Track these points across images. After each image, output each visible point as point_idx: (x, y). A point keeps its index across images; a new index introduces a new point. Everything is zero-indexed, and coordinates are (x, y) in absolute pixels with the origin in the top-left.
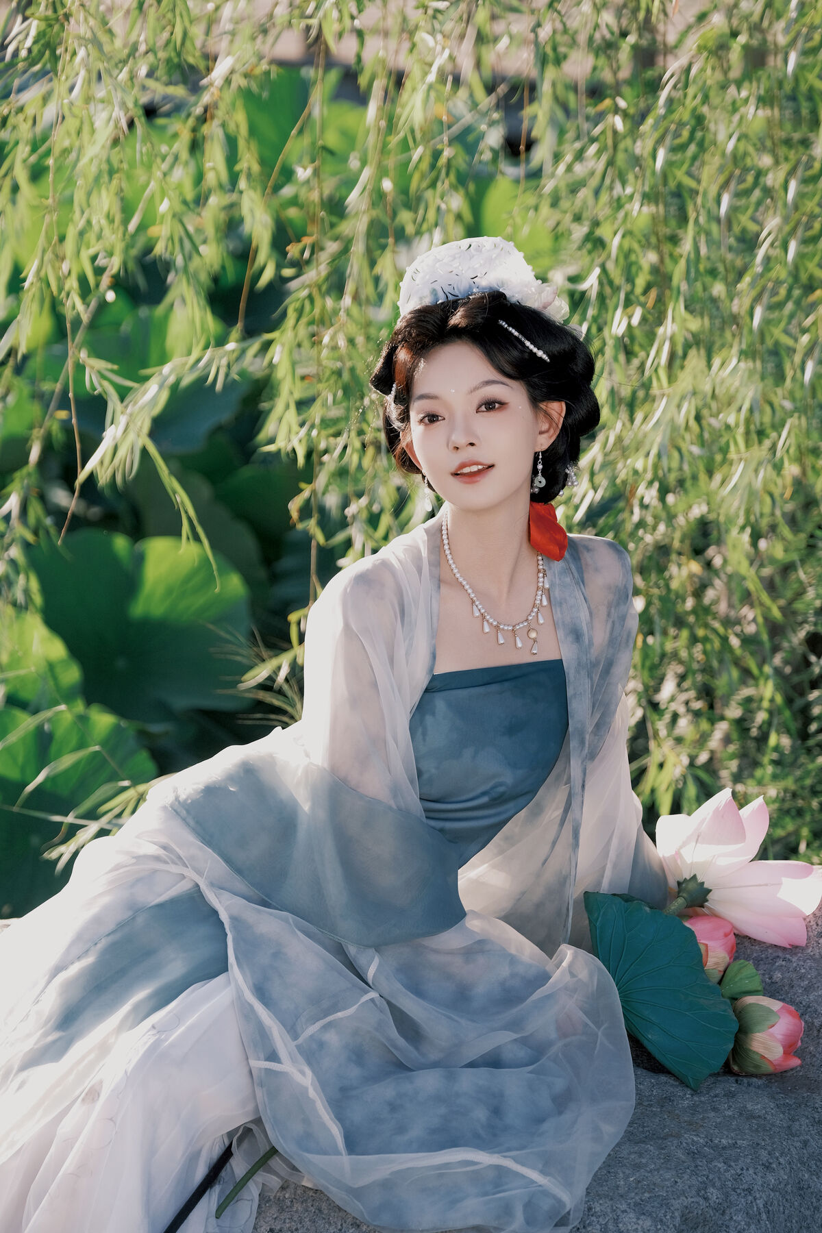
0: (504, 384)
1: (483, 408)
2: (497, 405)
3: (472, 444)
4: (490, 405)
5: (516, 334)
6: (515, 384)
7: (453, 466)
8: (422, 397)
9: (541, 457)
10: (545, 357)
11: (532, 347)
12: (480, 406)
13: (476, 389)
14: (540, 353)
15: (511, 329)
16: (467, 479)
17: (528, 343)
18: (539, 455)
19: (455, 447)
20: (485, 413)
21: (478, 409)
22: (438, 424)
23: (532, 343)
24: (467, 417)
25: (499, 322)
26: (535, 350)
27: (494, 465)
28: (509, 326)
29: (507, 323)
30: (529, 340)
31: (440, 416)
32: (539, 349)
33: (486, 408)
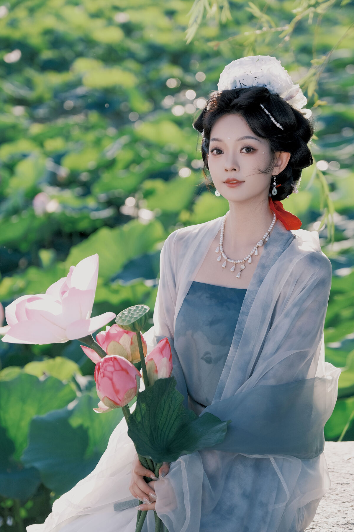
0: (258, 140)
1: (244, 150)
2: (252, 150)
3: (235, 170)
4: (250, 150)
5: (267, 113)
6: (263, 140)
7: (225, 179)
8: (214, 140)
9: (275, 179)
10: (281, 127)
11: (274, 121)
12: (242, 149)
13: (241, 139)
14: (278, 125)
15: (265, 110)
16: (230, 185)
17: (272, 119)
18: (274, 177)
19: (226, 170)
20: (245, 153)
21: (241, 150)
22: (220, 155)
23: (275, 119)
24: (234, 155)
25: (260, 105)
26: (276, 123)
27: (244, 182)
28: (265, 108)
29: (264, 106)
30: (273, 117)
31: (221, 151)
32: (278, 123)
33: (246, 151)
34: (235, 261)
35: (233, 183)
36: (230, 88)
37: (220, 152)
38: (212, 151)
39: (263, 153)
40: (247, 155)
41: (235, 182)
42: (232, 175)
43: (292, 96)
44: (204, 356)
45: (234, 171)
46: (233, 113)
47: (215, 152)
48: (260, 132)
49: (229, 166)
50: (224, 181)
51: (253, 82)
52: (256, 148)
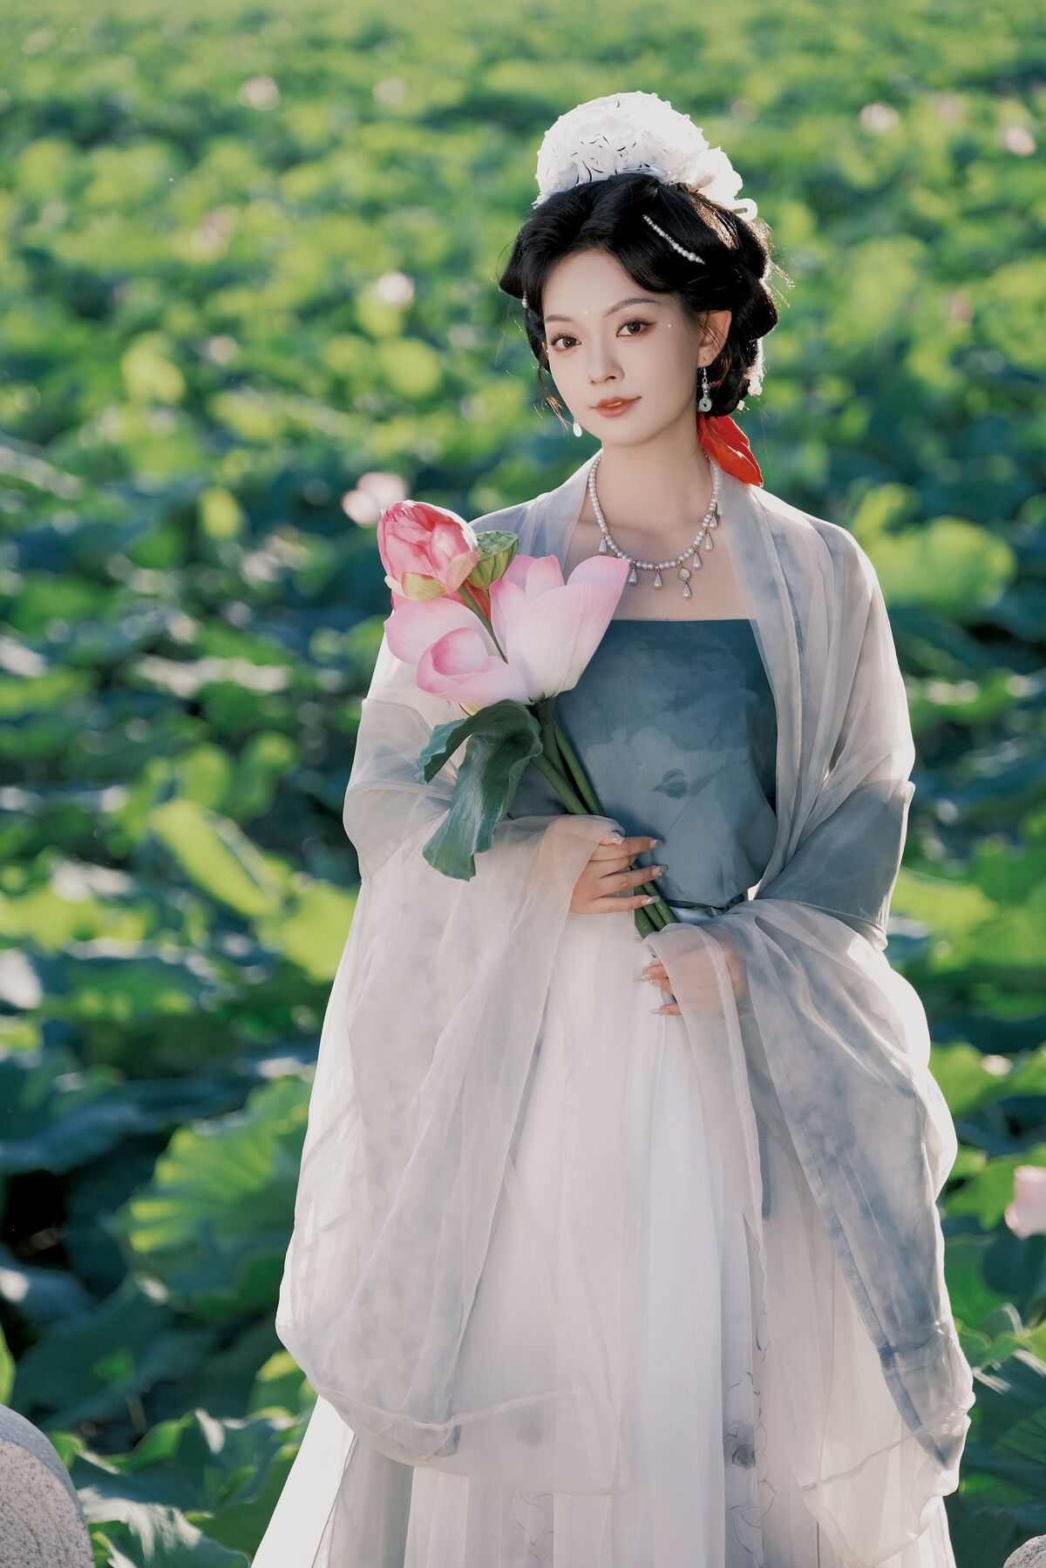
0: (653, 302)
1: (625, 331)
2: (642, 327)
3: (613, 378)
4: (637, 327)
5: (662, 233)
6: (664, 298)
7: (596, 401)
8: (552, 318)
9: (705, 374)
10: (698, 260)
11: (680, 250)
12: (621, 329)
13: (614, 310)
14: (691, 257)
15: (655, 227)
16: (609, 412)
17: (676, 246)
18: (703, 372)
19: (593, 382)
20: (628, 336)
21: (618, 332)
22: (574, 348)
23: (681, 245)
24: (605, 342)
25: (642, 217)
26: (685, 253)
27: (640, 397)
28: (655, 224)
29: (652, 219)
30: (677, 241)
31: (575, 340)
32: (689, 251)
33: (630, 330)
34: (655, 565)
35: (614, 407)
36: (567, 184)
37: (571, 342)
38: (554, 343)
39: (670, 326)
40: (635, 338)
41: (619, 403)
42: (609, 391)
43: (710, 177)
44: (665, 781)
45: (612, 381)
46: (587, 249)
47: (560, 343)
48: (654, 280)
49: (598, 374)
50: (595, 404)
51: (616, 160)
52: (650, 320)
